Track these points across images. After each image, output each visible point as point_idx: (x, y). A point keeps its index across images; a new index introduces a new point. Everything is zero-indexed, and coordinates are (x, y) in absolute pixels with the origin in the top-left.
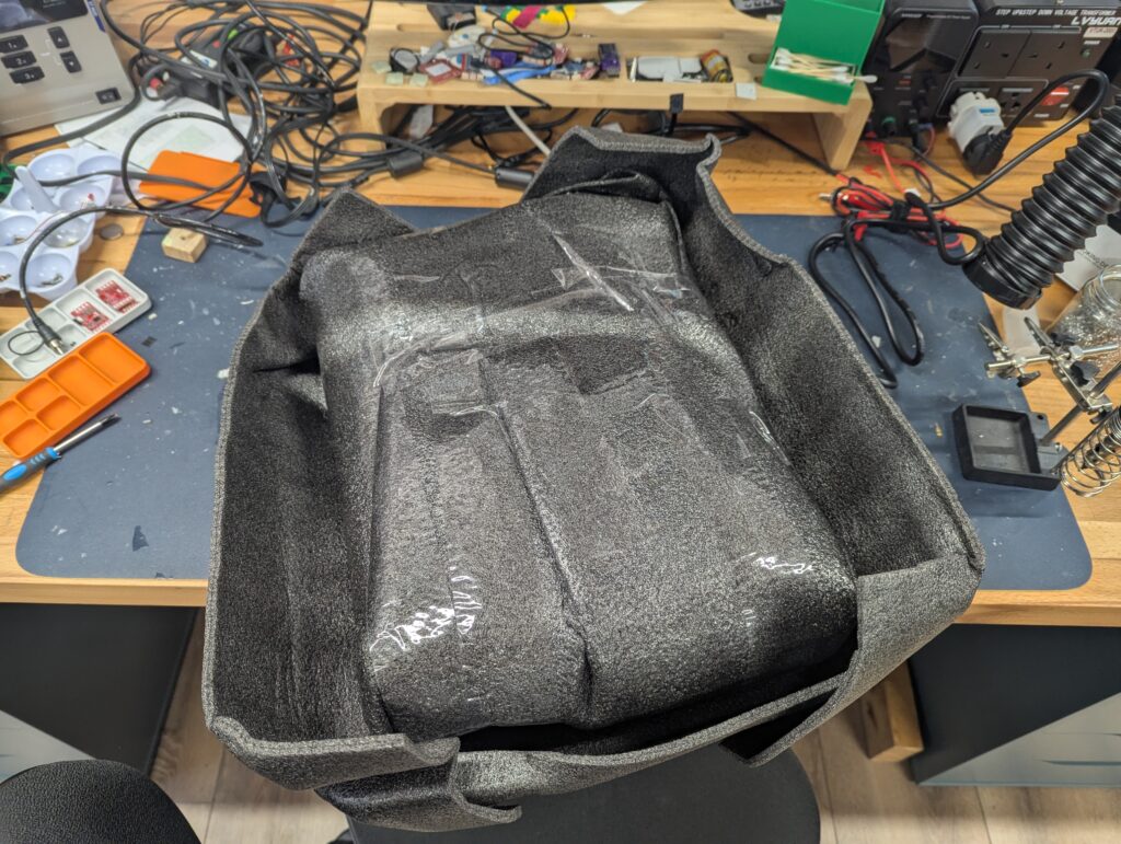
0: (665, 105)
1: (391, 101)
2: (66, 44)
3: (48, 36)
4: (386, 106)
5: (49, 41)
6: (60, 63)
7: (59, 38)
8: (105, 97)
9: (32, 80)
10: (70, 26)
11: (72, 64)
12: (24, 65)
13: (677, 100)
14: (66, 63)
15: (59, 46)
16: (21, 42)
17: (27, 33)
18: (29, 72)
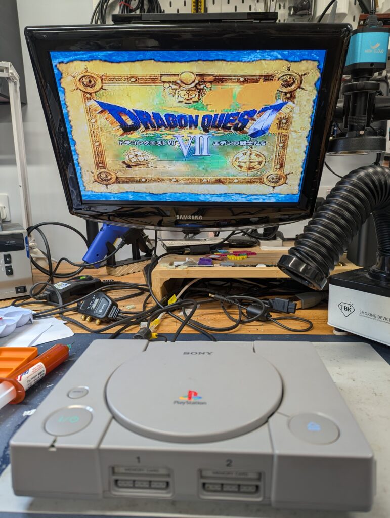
1: (168, 278)
2: (10, 262)
3: (3, 257)
4: (165, 281)
5: (3, 260)
6: (4, 270)
7: (8, 259)
8: (19, 290)
10: (14, 254)
11: (9, 271)
14: (7, 270)
15: (6, 262)
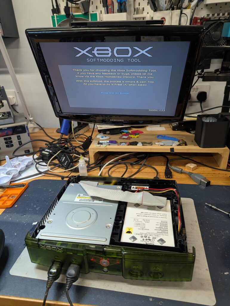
0: (169, 151)
1: (97, 151)
2: (20, 139)
3: (16, 137)
4: (95, 152)
5: (16, 138)
6: (18, 143)
7: (19, 138)
8: (26, 152)
9: (11, 147)
10: (22, 135)
12: (9, 143)
13: (172, 149)
14: (19, 143)
15: (18, 139)
16: (10, 138)
17: (12, 136)
18: (10, 145)
